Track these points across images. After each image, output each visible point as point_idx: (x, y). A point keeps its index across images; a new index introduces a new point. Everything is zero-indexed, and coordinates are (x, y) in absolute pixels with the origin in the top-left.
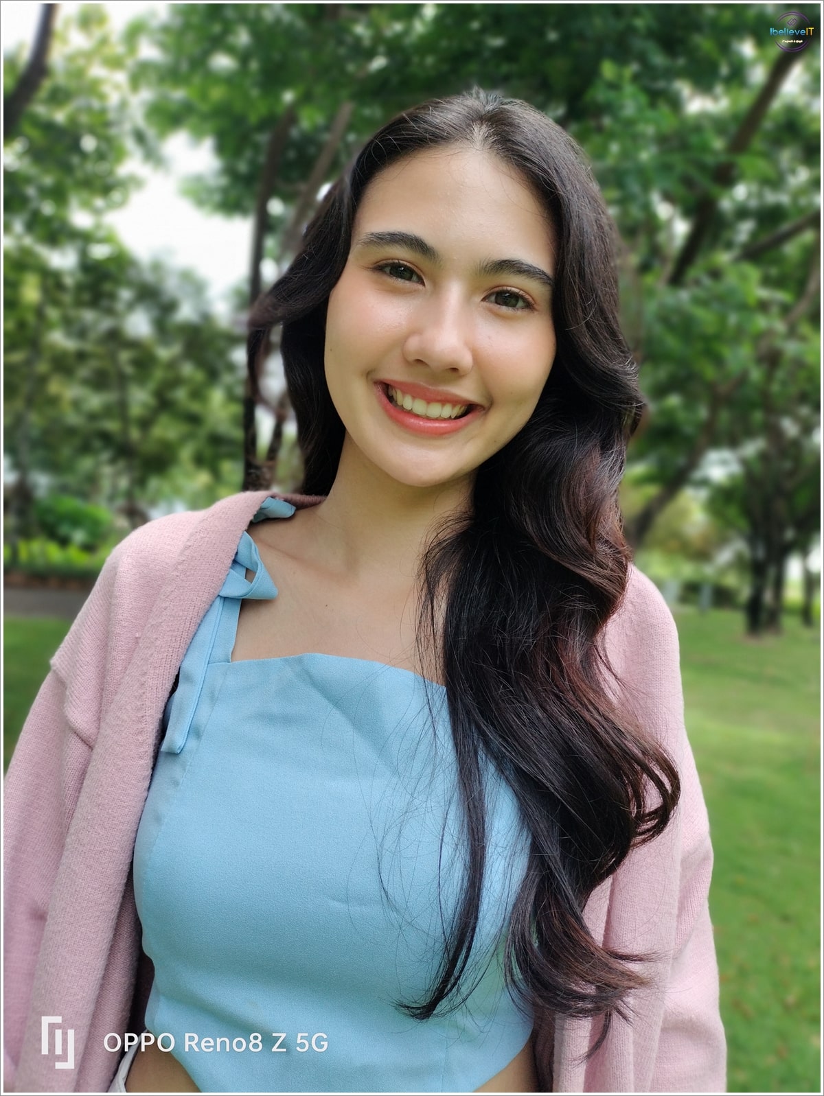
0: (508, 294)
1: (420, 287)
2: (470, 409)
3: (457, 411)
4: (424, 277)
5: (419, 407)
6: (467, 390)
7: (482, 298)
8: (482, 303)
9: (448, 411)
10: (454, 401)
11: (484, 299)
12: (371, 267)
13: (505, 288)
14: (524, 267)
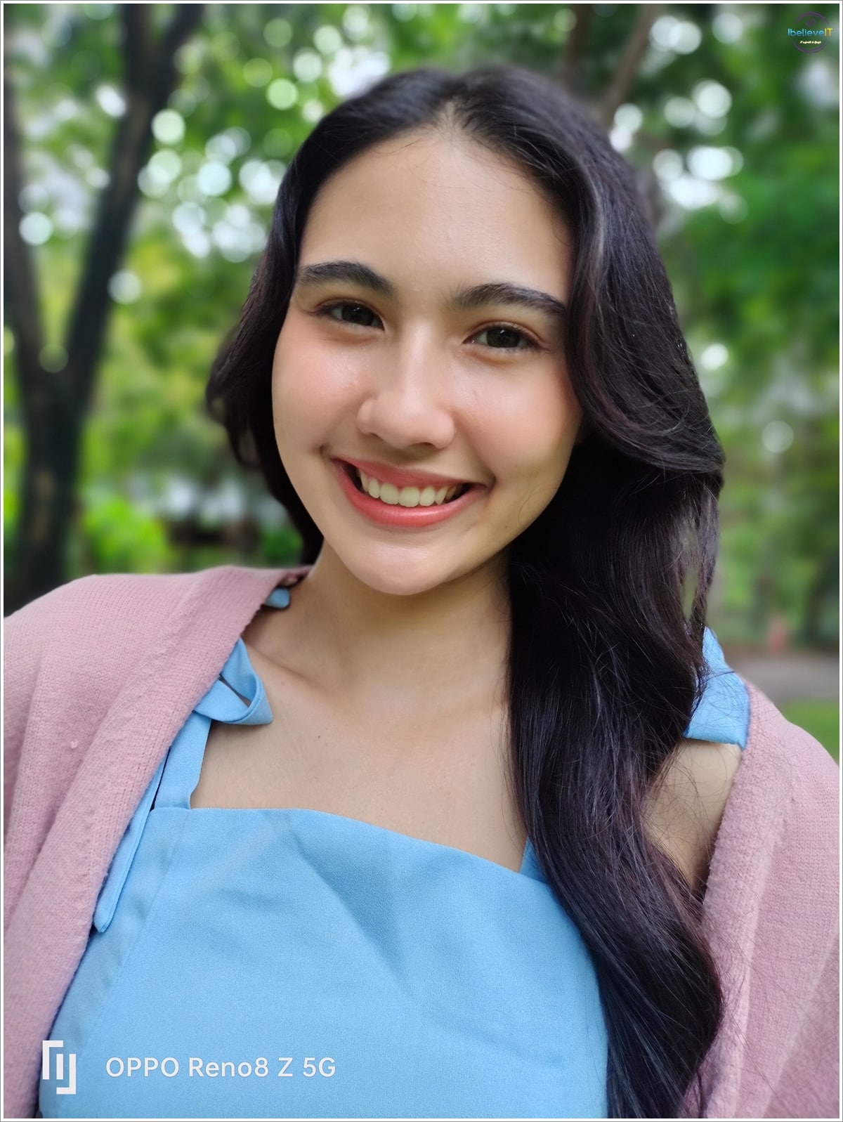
0: (503, 331)
1: (378, 332)
2: (461, 489)
3: (442, 494)
4: (382, 319)
5: (388, 493)
6: (451, 467)
7: (465, 337)
8: (464, 346)
9: (428, 496)
10: (437, 483)
11: (465, 342)
12: (313, 311)
13: (497, 324)
14: (517, 292)
